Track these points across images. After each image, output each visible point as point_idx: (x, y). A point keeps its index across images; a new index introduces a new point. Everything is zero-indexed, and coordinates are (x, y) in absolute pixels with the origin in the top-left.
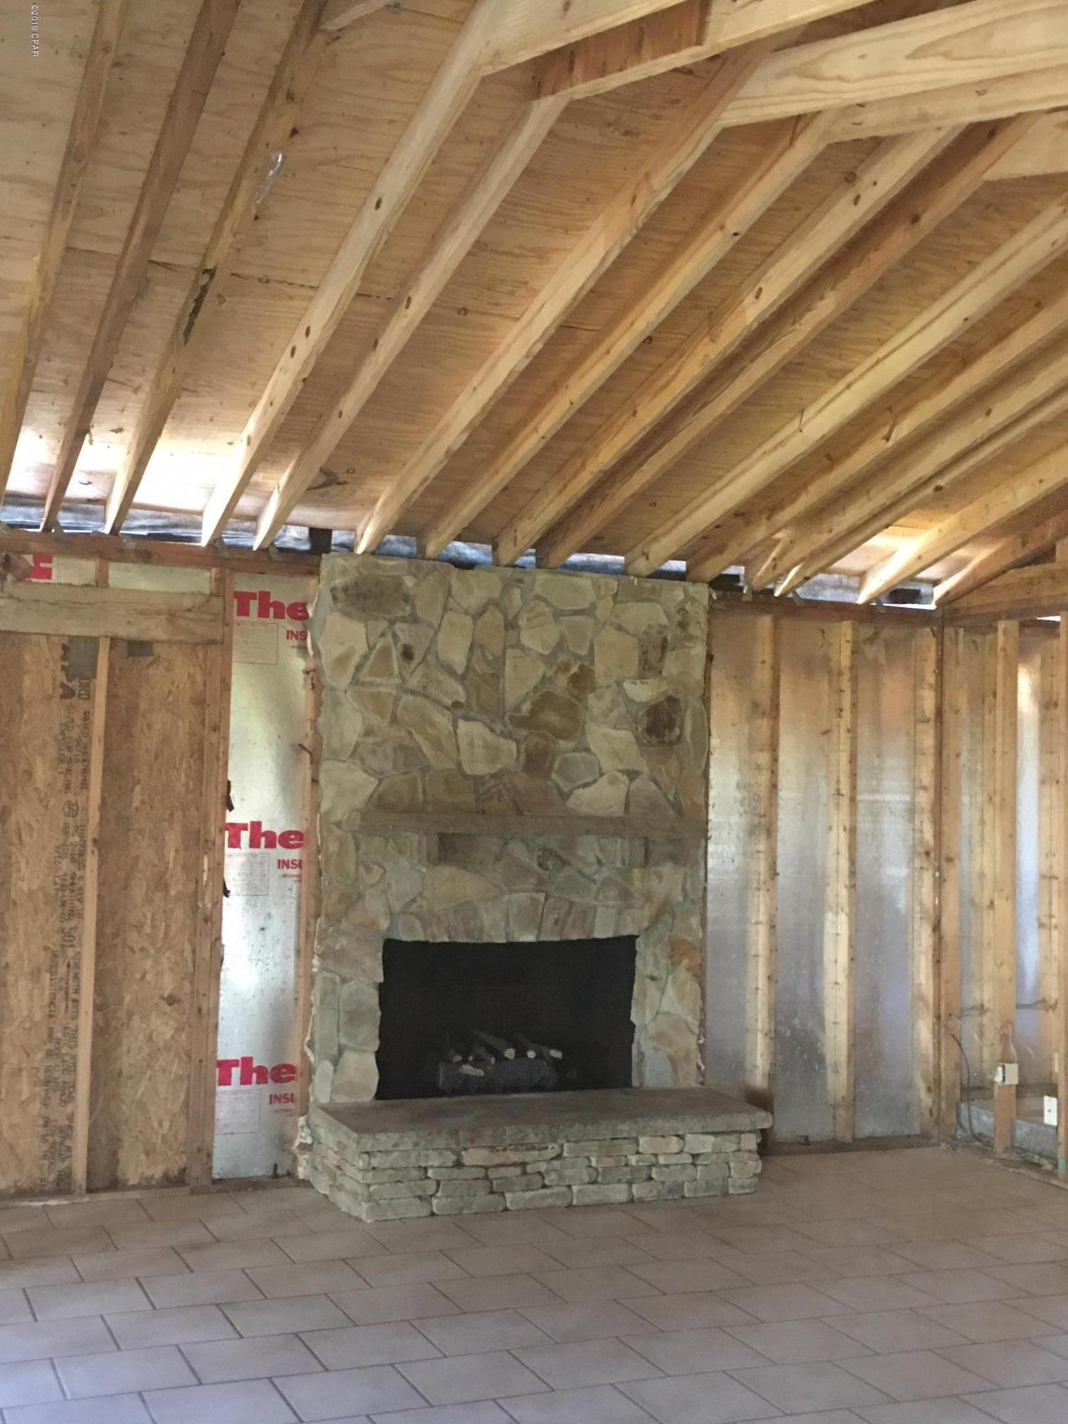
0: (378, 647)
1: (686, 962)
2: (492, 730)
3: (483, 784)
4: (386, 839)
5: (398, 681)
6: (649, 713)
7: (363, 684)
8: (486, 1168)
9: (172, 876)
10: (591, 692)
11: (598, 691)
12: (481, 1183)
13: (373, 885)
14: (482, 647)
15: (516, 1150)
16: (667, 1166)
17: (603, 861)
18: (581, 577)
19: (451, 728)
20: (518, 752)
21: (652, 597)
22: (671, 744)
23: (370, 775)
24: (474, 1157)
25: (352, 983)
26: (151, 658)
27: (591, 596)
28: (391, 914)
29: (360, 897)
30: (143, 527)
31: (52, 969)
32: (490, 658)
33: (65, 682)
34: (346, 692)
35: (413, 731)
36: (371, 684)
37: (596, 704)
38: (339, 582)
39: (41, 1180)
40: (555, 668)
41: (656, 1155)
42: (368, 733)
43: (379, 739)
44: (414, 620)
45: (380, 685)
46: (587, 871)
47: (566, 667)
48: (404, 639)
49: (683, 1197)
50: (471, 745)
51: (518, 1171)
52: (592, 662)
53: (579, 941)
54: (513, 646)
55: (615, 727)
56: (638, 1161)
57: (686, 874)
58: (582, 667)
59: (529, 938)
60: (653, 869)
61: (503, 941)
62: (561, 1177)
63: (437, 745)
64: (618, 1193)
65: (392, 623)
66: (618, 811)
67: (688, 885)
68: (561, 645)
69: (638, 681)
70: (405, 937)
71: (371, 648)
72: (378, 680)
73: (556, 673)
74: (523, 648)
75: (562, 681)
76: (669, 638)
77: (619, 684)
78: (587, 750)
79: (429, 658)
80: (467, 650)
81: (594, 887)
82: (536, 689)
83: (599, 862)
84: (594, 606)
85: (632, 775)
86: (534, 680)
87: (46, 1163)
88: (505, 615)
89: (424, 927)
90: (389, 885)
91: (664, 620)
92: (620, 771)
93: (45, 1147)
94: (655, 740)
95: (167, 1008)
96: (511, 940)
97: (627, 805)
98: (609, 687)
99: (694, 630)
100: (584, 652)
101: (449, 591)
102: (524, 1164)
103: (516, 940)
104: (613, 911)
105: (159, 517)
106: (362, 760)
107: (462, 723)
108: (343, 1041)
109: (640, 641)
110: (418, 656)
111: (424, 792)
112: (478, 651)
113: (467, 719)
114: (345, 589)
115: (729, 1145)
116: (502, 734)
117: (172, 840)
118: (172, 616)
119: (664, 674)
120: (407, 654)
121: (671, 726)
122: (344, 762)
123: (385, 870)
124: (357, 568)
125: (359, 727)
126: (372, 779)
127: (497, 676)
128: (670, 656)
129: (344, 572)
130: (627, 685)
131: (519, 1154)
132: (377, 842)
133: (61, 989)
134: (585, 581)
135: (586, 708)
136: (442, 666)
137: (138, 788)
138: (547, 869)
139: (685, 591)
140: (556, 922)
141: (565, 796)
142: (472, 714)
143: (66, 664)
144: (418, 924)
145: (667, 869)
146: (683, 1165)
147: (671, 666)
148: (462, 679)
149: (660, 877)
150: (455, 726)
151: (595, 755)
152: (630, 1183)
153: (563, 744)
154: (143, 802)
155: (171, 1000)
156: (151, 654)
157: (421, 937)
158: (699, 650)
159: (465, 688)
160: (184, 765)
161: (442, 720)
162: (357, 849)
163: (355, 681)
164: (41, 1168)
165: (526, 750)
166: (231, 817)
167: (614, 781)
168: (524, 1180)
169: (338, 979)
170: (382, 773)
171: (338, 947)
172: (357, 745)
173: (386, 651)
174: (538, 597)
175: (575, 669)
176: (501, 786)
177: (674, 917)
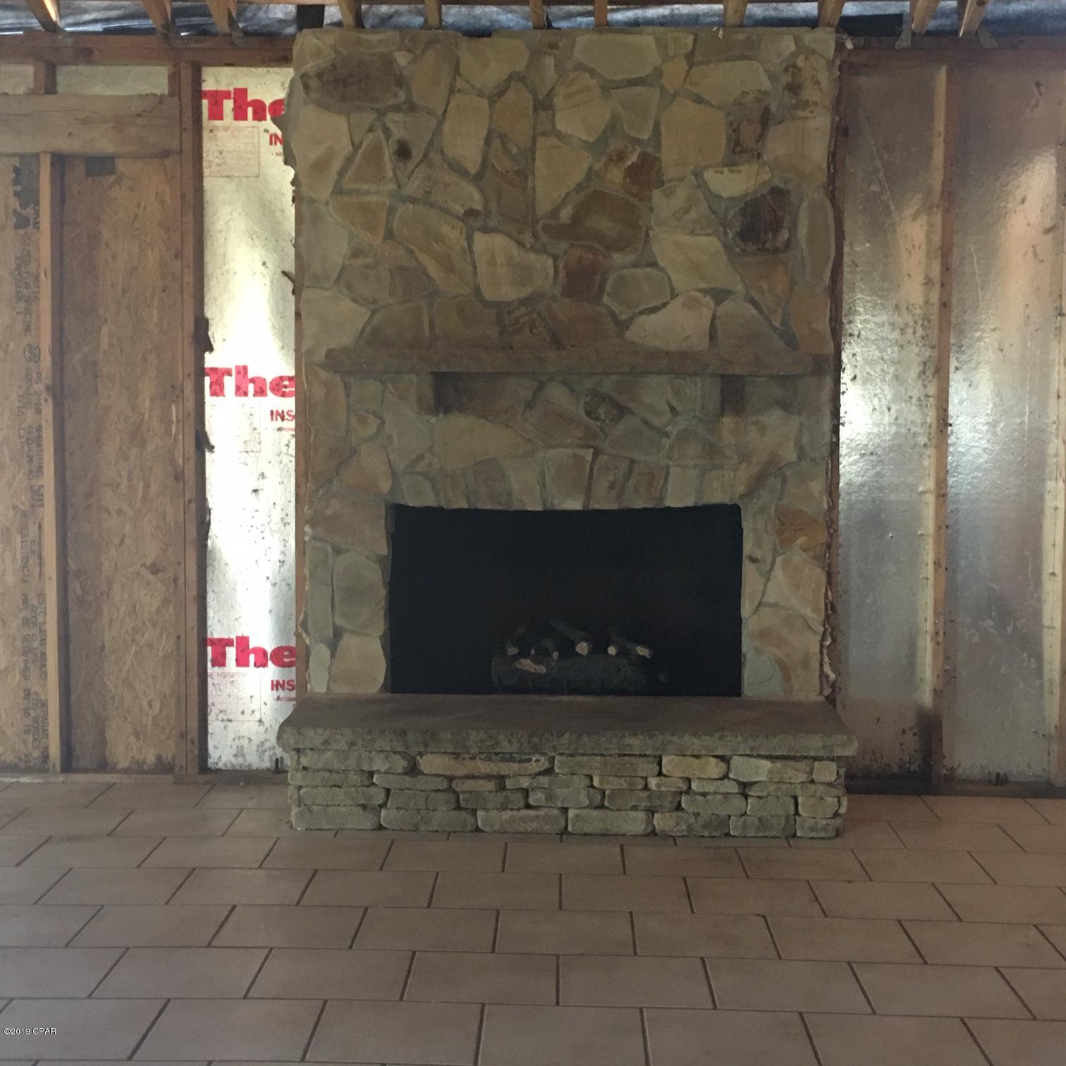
0: (364, 146)
1: (801, 540)
2: (520, 244)
3: (509, 313)
4: (383, 383)
5: (393, 186)
6: (743, 211)
7: (350, 192)
8: (451, 779)
9: (149, 430)
10: (658, 187)
11: (666, 185)
12: (441, 796)
13: (368, 440)
14: (503, 137)
15: (490, 760)
16: (704, 795)
17: (679, 409)
18: (640, 33)
19: (465, 244)
20: (556, 272)
21: (748, 52)
22: (776, 251)
23: (362, 305)
24: (432, 763)
25: (348, 555)
26: (113, 178)
27: (654, 58)
28: (394, 474)
29: (354, 452)
30: (95, 21)
31: (23, 531)
32: (514, 150)
33: (19, 209)
34: (327, 204)
35: (415, 250)
36: (358, 192)
37: (664, 204)
38: (310, 66)
39: (26, 755)
40: (604, 159)
41: (689, 780)
42: (356, 253)
43: (369, 260)
44: (411, 107)
45: (368, 193)
46: (656, 422)
47: (621, 157)
48: (398, 133)
49: (727, 835)
50: (492, 263)
51: (491, 785)
52: (658, 146)
53: (645, 510)
54: (545, 134)
55: (693, 233)
56: (658, 785)
57: (801, 425)
58: (644, 156)
59: (575, 505)
60: (753, 419)
61: (540, 508)
62: (550, 797)
63: (447, 265)
64: (634, 823)
65: (381, 113)
66: (701, 344)
67: (805, 440)
68: (612, 128)
69: (726, 170)
70: (412, 502)
71: (356, 147)
72: (366, 187)
73: (606, 165)
74: (560, 136)
75: (616, 175)
76: (773, 108)
77: (697, 174)
78: (654, 264)
79: (432, 155)
80: (481, 144)
81: (666, 442)
82: (579, 187)
83: (672, 409)
84: (658, 72)
85: (719, 295)
86: (578, 177)
87: (30, 738)
88: (535, 93)
89: (436, 490)
90: (390, 438)
91: (766, 84)
92: (700, 290)
93: (28, 721)
94: (752, 247)
95: (152, 578)
96: (549, 506)
97: (712, 336)
98: (682, 179)
99: (809, 93)
100: (645, 136)
101: (457, 67)
102: (501, 779)
103: (557, 508)
104: (695, 473)
105: (115, 8)
106: (349, 286)
107: (479, 238)
108: (340, 622)
109: (728, 114)
110: (417, 154)
111: (432, 323)
112: (496, 143)
113: (486, 230)
114: (320, 75)
115: (796, 774)
116: (533, 249)
117: (147, 388)
118: (119, 123)
119: (765, 158)
120: (403, 152)
121: (776, 227)
122: (327, 289)
123: (383, 423)
124: (333, 47)
125: (345, 247)
126: (363, 309)
127: (524, 173)
128: (774, 132)
129: (318, 53)
130: (709, 176)
131: (492, 765)
132: (373, 386)
133: (33, 552)
134: (646, 40)
135: (651, 209)
136: (450, 165)
137: (105, 330)
138: (597, 419)
139: (798, 41)
140: (612, 486)
141: (623, 326)
142: (492, 223)
143: (19, 188)
144: (427, 487)
145: (773, 418)
146: (726, 795)
147: (777, 146)
148: (478, 178)
149: (763, 430)
150: (470, 239)
151: (663, 270)
152: (651, 812)
153: (618, 258)
154: (111, 345)
155: (155, 569)
156: (113, 172)
157: (430, 501)
158: (820, 123)
159: (481, 190)
160: (156, 300)
161: (452, 233)
162: (348, 395)
163: (338, 191)
164: (25, 742)
165: (566, 267)
166: (210, 360)
167: (691, 304)
168: (501, 797)
169: (330, 549)
170: (375, 302)
171: (329, 512)
172: (343, 269)
173: (376, 149)
174: (580, 67)
175: (633, 158)
176: (535, 315)
177: (784, 481)
